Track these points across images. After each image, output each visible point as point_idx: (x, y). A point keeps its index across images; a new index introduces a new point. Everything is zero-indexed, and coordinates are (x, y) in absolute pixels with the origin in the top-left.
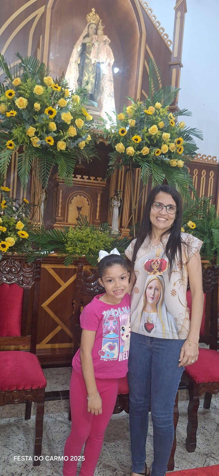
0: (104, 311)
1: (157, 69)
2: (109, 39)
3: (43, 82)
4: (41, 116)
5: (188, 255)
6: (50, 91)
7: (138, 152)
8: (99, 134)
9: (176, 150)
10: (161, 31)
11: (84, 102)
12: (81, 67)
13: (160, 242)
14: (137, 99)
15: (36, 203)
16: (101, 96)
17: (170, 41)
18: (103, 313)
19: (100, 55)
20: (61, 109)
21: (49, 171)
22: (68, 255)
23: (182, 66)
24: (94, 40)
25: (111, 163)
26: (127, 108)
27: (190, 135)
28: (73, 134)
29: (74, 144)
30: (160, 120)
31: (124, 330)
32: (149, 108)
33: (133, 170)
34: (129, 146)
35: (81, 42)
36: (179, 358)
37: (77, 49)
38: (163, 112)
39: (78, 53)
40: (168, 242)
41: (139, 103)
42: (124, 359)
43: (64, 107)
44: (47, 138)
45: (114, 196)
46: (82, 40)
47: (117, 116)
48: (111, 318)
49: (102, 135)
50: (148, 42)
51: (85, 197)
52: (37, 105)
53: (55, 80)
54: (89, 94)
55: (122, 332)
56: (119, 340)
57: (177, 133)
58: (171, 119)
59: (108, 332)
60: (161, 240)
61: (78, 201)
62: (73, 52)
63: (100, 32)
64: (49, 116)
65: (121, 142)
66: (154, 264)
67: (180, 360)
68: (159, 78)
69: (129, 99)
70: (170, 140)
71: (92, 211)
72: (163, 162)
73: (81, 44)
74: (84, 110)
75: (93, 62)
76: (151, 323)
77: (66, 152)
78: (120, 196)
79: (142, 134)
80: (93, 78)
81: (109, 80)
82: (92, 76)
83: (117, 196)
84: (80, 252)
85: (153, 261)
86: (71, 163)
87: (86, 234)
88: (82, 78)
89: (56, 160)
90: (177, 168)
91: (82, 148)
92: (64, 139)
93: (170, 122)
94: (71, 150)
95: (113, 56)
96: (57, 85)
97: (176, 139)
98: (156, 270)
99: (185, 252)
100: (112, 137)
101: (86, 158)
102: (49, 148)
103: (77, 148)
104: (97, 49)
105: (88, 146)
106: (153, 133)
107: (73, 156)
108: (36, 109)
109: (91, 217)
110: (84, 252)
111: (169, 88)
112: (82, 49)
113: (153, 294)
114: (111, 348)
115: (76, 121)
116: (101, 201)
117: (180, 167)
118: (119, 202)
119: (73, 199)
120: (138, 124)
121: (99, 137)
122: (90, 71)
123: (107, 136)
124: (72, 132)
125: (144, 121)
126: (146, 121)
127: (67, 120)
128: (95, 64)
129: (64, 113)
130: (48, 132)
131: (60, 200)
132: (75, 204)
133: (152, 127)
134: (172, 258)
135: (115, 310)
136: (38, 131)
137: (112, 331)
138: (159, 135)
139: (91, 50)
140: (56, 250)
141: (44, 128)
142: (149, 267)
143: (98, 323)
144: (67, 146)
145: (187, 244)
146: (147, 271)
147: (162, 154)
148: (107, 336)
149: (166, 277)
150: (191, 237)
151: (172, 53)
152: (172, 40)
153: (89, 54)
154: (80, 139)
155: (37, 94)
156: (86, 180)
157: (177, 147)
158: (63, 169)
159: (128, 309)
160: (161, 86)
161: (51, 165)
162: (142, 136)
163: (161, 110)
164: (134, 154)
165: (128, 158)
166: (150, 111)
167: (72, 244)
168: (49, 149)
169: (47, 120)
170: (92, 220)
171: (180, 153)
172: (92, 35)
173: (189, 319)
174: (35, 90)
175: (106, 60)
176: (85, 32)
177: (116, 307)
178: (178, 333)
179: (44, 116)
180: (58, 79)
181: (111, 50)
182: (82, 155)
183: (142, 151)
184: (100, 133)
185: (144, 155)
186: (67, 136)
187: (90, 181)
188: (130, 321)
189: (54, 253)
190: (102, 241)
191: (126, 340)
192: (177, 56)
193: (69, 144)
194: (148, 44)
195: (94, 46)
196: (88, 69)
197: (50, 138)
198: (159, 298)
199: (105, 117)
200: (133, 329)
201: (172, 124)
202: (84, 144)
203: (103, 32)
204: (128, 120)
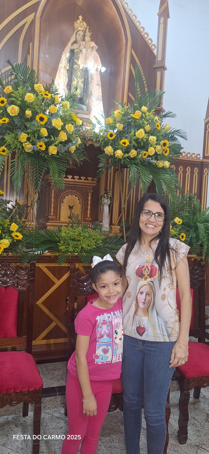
0: (98, 317)
1: (143, 73)
2: (96, 46)
3: (34, 88)
4: (33, 123)
5: (176, 260)
6: (40, 97)
7: (126, 155)
8: (89, 137)
9: (162, 152)
10: (146, 36)
11: (73, 106)
12: (70, 73)
13: (150, 248)
14: (124, 103)
15: (29, 204)
16: (89, 99)
17: (154, 45)
18: (96, 319)
19: (88, 61)
20: (51, 115)
21: (41, 175)
22: (61, 253)
23: (166, 69)
24: (82, 46)
25: (101, 165)
26: (115, 112)
27: (175, 136)
28: (64, 139)
29: (64, 148)
30: (147, 124)
31: (117, 333)
32: (136, 113)
33: (121, 170)
34: (118, 149)
35: (70, 48)
36: (170, 359)
37: (66, 55)
38: (149, 116)
39: (66, 59)
40: (157, 248)
41: (126, 107)
42: (117, 361)
43: (54, 114)
44: (39, 144)
45: (104, 194)
46: (70, 46)
47: (105, 120)
48: (104, 323)
49: (92, 138)
50: (134, 47)
51: (76, 196)
52: (28, 113)
53: (45, 87)
54: (78, 98)
55: (115, 335)
56: (113, 344)
57: (162, 135)
58: (157, 122)
59: (102, 336)
60: (150, 246)
61: (69, 200)
62: (62, 58)
63: (87, 38)
64: (40, 122)
65: (110, 146)
66: (144, 270)
67: (171, 362)
68: (145, 82)
69: (117, 103)
70: (157, 142)
71: (83, 210)
72: (150, 164)
73: (69, 51)
74: (73, 115)
75: (81, 68)
76: (143, 327)
77: (57, 156)
78: (110, 194)
79: (129, 137)
80: (82, 82)
81: (97, 84)
82: (80, 81)
83: (107, 194)
84: (72, 250)
85: (143, 267)
86: (63, 166)
87: (78, 233)
88: (71, 82)
89: (47, 164)
90: (163, 168)
91: (73, 152)
92: (55, 144)
93: (156, 125)
94: (62, 154)
95: (100, 62)
96: (47, 93)
97: (161, 142)
98: (147, 276)
99: (173, 258)
100: (101, 140)
101: (76, 161)
102: (41, 152)
103: (68, 152)
104: (84, 55)
105: (79, 149)
106: (140, 136)
107: (64, 160)
108: (27, 116)
109: (83, 214)
110: (77, 250)
111: (154, 91)
112: (70, 55)
113: (144, 298)
114: (105, 351)
115: (66, 127)
116: (92, 199)
117: (167, 167)
118: (109, 200)
119: (64, 198)
120: (125, 128)
121: (88, 140)
122: (79, 76)
123: (97, 139)
124: (63, 137)
125: (131, 124)
126: (133, 125)
127: (58, 126)
128: (84, 69)
129: (55, 119)
130: (40, 138)
131: (53, 200)
132: (67, 203)
133: (139, 131)
134: (161, 265)
135: (109, 315)
136: (30, 137)
137: (105, 335)
138: (145, 138)
139: (79, 56)
140: (49, 249)
141: (36, 134)
142: (140, 273)
143: (92, 328)
144: (58, 151)
145: (175, 250)
146: (138, 277)
147: (149, 156)
148: (101, 340)
149: (156, 283)
150: (179, 243)
151: (156, 57)
152: (156, 45)
153: (77, 60)
154: (70, 144)
155: (28, 101)
156: (76, 180)
157: (163, 150)
158: (54, 172)
159: (120, 312)
160: (146, 90)
161: (43, 169)
162: (130, 140)
163: (147, 114)
164: (123, 157)
165: (117, 160)
166: (136, 115)
167: (65, 243)
168: (41, 154)
169: (38, 126)
170: (83, 218)
171: (166, 155)
172: (80, 41)
173: (179, 321)
174: (26, 98)
175: (94, 65)
176: (73, 39)
177: (108, 311)
178: (169, 336)
179: (35, 123)
180: (48, 86)
181: (98, 56)
182: (72, 158)
183: (130, 154)
184: (90, 135)
185: (132, 157)
186: (58, 141)
187: (81, 181)
188: (123, 324)
189: (48, 252)
190: (94, 239)
191: (119, 342)
192: (161, 60)
193: (60, 148)
194: (133, 49)
195: (82, 52)
196: (77, 75)
197: (42, 143)
198: (149, 302)
199: (94, 121)
200: (125, 332)
201: (158, 127)
202: (74, 148)
203: (90, 38)
204: (116, 123)
